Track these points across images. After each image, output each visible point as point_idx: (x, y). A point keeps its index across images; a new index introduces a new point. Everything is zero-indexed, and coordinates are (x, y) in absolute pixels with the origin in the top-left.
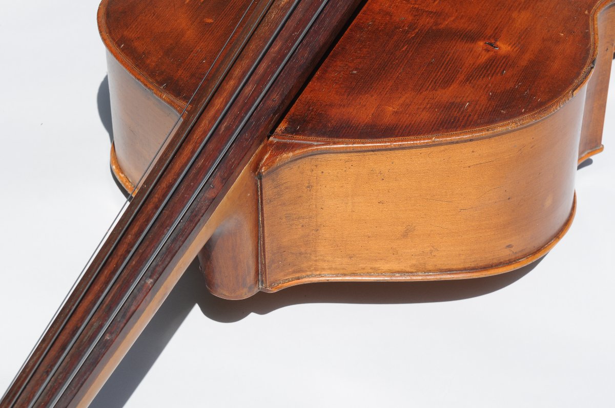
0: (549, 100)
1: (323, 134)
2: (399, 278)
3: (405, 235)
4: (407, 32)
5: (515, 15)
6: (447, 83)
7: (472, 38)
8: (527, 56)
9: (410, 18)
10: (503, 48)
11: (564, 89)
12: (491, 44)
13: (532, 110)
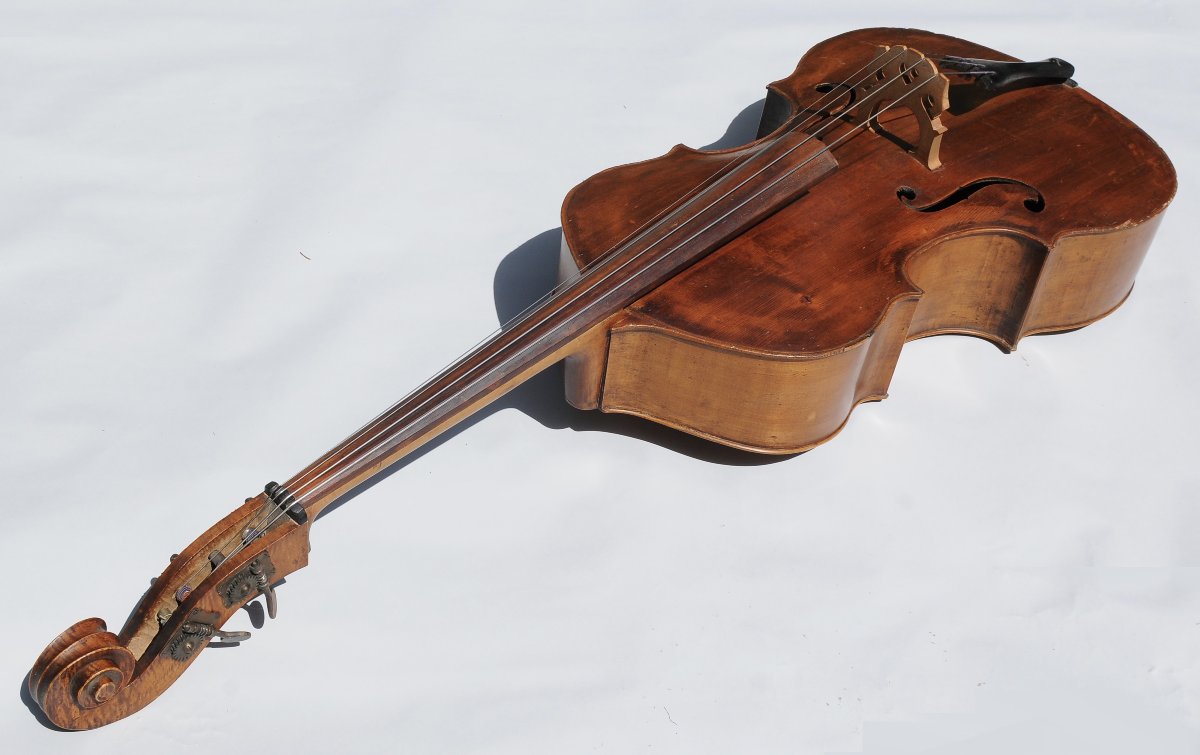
0: (826, 348)
1: (664, 320)
2: (691, 431)
3: (702, 405)
4: (755, 271)
5: (835, 284)
6: (763, 313)
7: (796, 289)
8: (828, 314)
9: (762, 263)
10: (816, 304)
11: (840, 344)
12: (807, 298)
13: (809, 350)
